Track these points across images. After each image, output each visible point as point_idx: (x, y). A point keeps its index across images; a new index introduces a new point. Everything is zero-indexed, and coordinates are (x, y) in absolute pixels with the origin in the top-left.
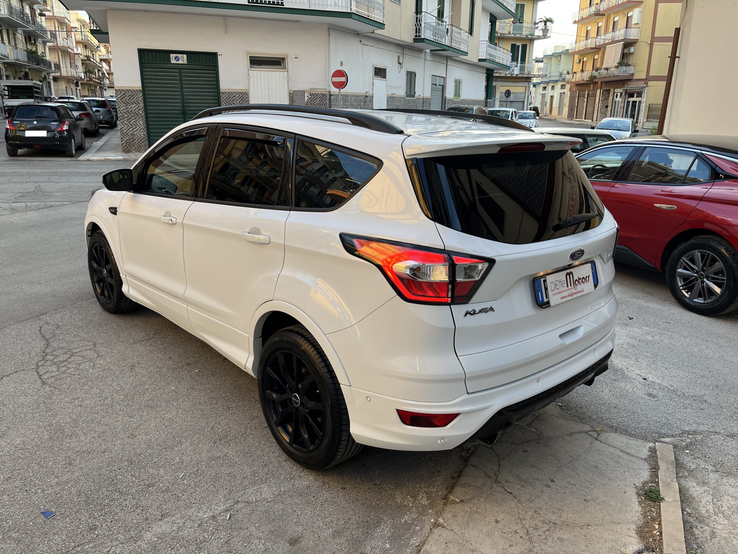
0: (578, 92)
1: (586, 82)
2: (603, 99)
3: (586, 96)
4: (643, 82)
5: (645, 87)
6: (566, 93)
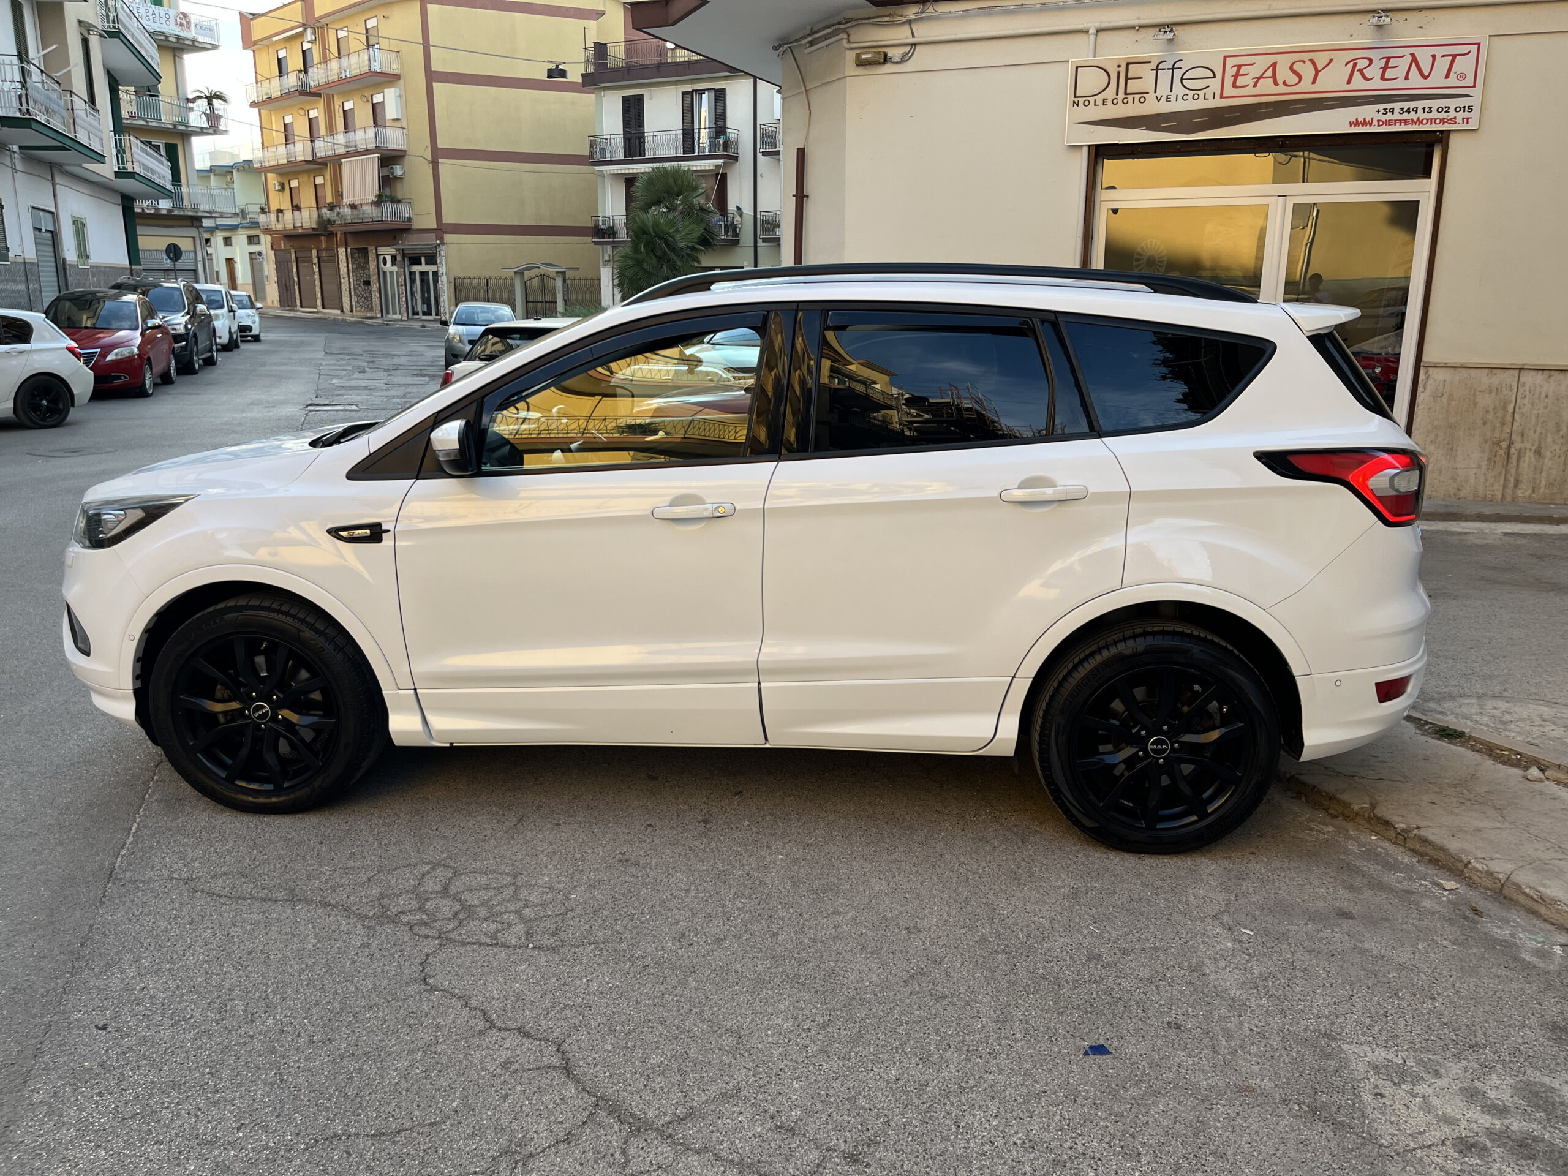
0: (293, 251)
1: (311, 232)
2: (355, 266)
3: (315, 261)
4: (433, 236)
5: (439, 245)
6: (264, 253)
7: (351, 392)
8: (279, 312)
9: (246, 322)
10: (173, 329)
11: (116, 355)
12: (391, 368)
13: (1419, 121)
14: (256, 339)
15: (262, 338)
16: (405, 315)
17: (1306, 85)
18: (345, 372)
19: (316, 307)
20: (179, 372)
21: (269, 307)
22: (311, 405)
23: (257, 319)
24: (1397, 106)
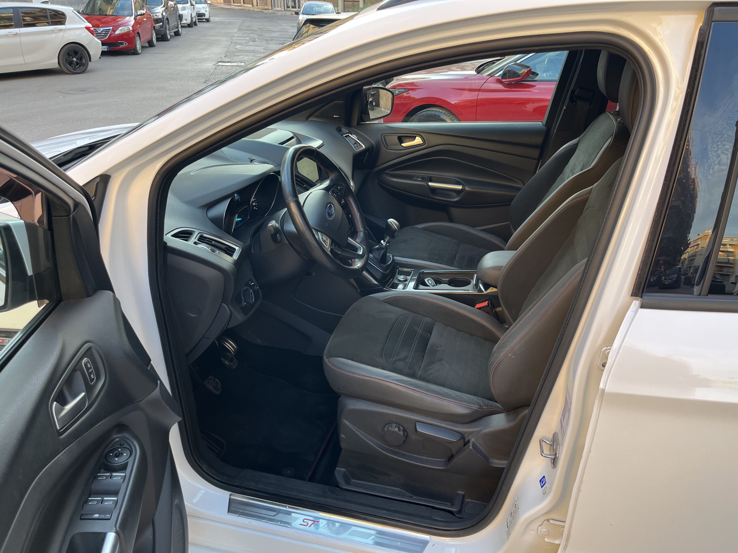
7: (244, 54)
8: (223, 6)
9: (202, 11)
10: (156, 16)
11: (121, 30)
12: (269, 39)
14: (208, 20)
15: (211, 20)
16: (283, 8)
18: (245, 41)
19: (240, 3)
20: (158, 40)
21: (218, 3)
22: (220, 62)
23: (208, 9)
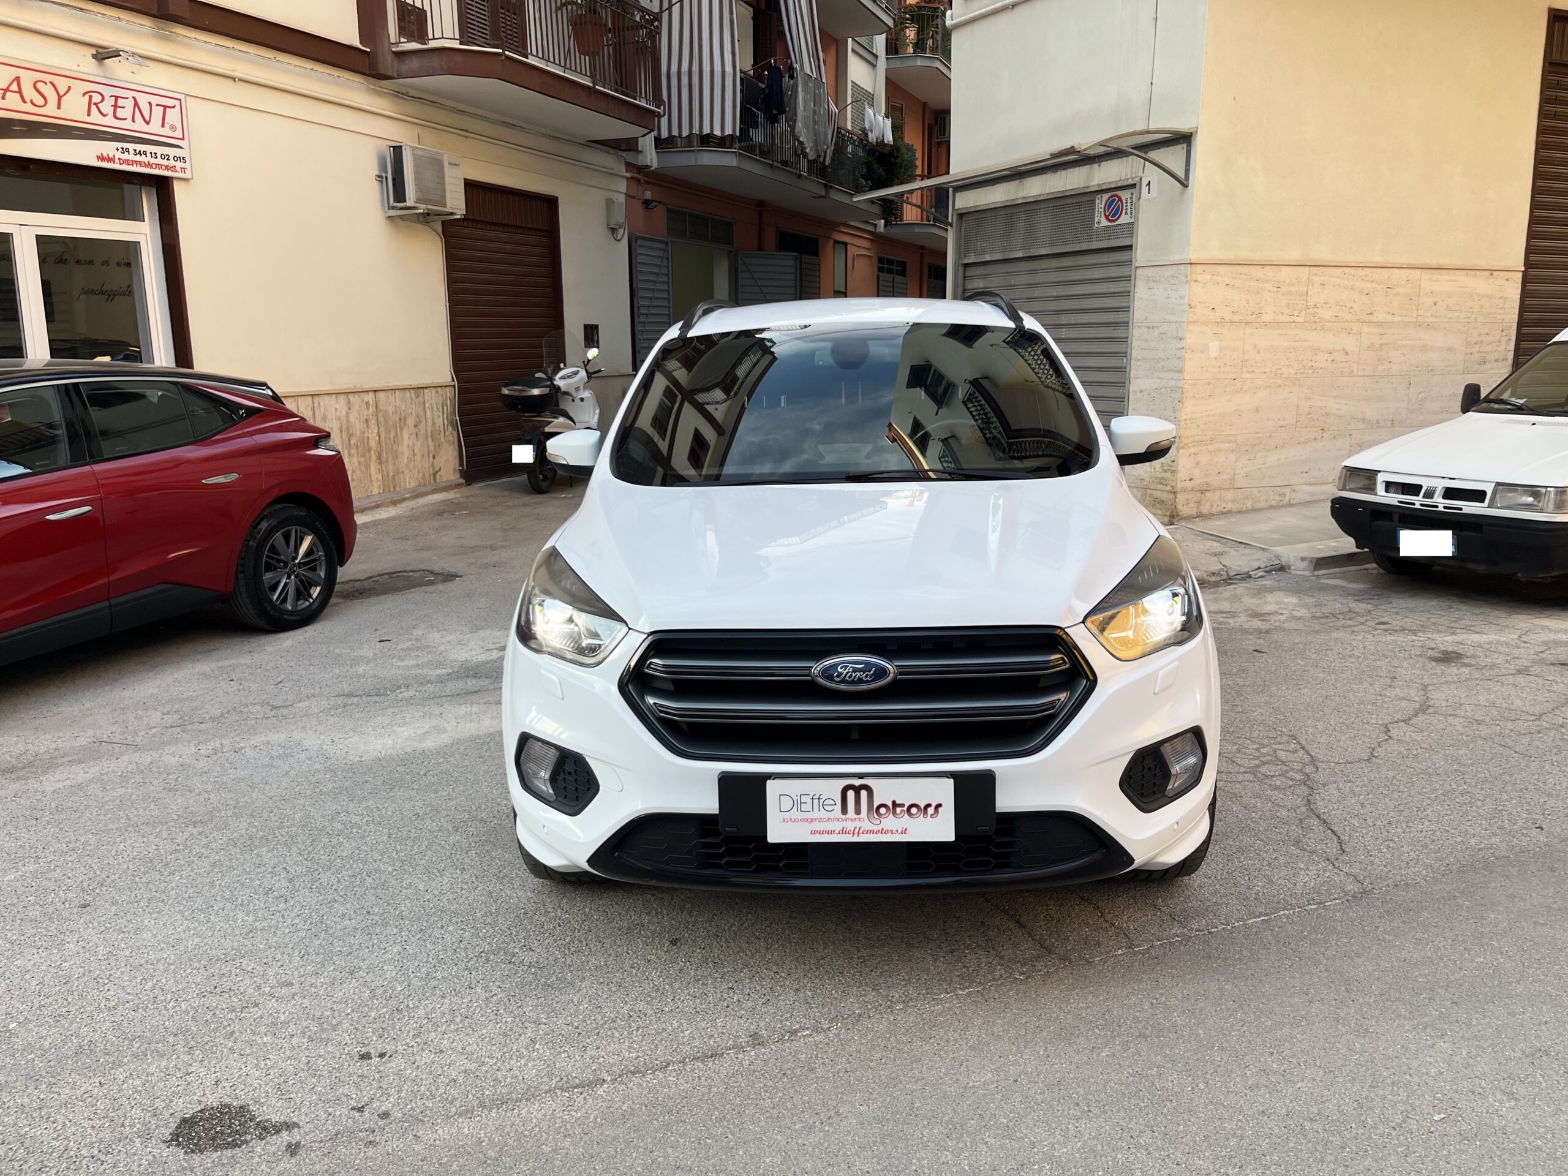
13: (149, 165)
17: (51, 109)
24: (131, 146)
